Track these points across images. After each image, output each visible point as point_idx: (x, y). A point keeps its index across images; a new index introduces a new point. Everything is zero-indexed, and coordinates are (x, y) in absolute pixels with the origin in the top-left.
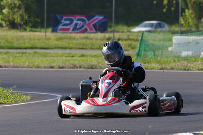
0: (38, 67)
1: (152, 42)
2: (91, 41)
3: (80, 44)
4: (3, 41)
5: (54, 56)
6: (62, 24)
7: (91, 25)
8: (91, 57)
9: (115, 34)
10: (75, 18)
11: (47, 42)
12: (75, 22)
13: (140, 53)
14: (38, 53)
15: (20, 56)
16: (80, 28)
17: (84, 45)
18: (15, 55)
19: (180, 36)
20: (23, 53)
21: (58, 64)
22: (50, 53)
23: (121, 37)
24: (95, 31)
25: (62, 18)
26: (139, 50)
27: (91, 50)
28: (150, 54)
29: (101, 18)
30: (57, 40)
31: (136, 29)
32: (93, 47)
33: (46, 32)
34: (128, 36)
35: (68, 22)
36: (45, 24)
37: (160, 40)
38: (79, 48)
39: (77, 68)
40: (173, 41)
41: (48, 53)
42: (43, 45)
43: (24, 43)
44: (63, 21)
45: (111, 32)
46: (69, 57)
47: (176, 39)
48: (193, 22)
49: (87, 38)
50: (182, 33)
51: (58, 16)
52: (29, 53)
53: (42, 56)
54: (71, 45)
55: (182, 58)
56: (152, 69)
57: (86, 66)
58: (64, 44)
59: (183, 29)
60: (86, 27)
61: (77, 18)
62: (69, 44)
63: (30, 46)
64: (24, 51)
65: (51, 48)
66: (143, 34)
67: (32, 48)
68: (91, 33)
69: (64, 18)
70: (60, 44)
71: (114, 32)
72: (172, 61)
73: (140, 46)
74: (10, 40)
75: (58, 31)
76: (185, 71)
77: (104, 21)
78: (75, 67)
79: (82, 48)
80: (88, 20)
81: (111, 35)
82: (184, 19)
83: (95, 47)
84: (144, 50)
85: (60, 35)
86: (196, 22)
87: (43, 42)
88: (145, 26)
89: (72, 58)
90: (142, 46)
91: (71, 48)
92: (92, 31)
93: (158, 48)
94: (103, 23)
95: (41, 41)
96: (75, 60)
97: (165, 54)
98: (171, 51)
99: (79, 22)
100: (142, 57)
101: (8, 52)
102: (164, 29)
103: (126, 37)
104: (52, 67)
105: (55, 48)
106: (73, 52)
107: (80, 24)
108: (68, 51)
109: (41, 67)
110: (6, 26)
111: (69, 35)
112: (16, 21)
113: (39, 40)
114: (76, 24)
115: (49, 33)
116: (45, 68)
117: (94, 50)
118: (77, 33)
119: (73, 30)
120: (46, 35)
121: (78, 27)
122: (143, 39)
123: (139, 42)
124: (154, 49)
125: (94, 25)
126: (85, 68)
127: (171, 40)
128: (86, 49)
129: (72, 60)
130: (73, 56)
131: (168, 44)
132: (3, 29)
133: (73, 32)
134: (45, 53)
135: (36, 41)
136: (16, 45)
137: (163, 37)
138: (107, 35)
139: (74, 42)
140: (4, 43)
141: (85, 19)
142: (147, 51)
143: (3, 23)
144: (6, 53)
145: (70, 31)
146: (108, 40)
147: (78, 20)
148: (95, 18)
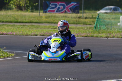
0: (27, 35)
2: (68, 18)
4: (12, 18)
7: (69, 8)
9: (84, 14)
10: (58, 4)
11: (40, 19)
12: (58, 6)
13: (97, 27)
15: (22, 28)
16: (61, 10)
18: (19, 27)
20: (24, 26)
22: (41, 26)
23: (88, 17)
24: (71, 12)
26: (96, 25)
28: (103, 27)
29: (75, 4)
30: (46, 18)
33: (40, 12)
34: (92, 15)
35: (54, 6)
42: (38, 21)
43: (25, 20)
44: (50, 6)
45: (81, 13)
49: (66, 17)
51: (48, 3)
52: (28, 26)
53: (36, 28)
60: (65, 9)
61: (60, 3)
62: (54, 20)
63: (29, 21)
64: (25, 24)
65: (43, 23)
67: (30, 22)
69: (52, 3)
70: (48, 20)
73: (97, 22)
74: (16, 18)
75: (47, 12)
77: (77, 6)
81: (81, 15)
83: (71, 22)
84: (100, 25)
85: (48, 14)
87: (38, 19)
89: (54, 29)
91: (55, 23)
94: (76, 7)
95: (36, 18)
96: (56, 31)
101: (14, 25)
103: (91, 16)
104: (36, 35)
105: (45, 23)
108: (53, 25)
109: (29, 35)
110: (15, 9)
111: (54, 15)
112: (21, 5)
113: (34, 17)
114: (59, 8)
115: (42, 13)
116: (32, 36)
119: (57, 11)
120: (39, 14)
121: (60, 9)
122: (99, 17)
123: (96, 20)
124: (107, 24)
132: (13, 10)
133: (57, 12)
134: (38, 26)
135: (33, 18)
136: (20, 20)
138: (79, 15)
140: (12, 19)
141: (65, 4)
143: (14, 6)
144: (13, 26)
145: (55, 12)
146: (79, 18)
147: (60, 5)
148: (71, 4)
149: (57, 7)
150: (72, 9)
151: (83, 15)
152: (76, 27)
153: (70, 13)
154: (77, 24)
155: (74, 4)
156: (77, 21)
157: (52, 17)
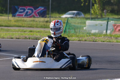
0: (3, 38)
1: (73, 24)
2: (36, 23)
3: (29, 24)
5: (14, 32)
6: (19, 12)
7: (37, 13)
8: (36, 32)
10: (27, 8)
11: (9, 23)
12: (27, 10)
13: (66, 31)
14: (4, 29)
17: (32, 25)
19: (91, 20)
21: (16, 36)
22: (11, 29)
24: (39, 16)
25: (19, 8)
26: (66, 29)
27: (36, 28)
28: (72, 31)
29: (43, 8)
30: (15, 21)
31: (64, 16)
32: (37, 26)
33: (8, 17)
35: (22, 11)
36: (8, 12)
37: (79, 23)
38: (29, 27)
39: (27, 39)
40: (87, 24)
41: (9, 29)
42: (7, 24)
44: (19, 10)
45: (49, 17)
46: (23, 32)
47: (88, 22)
48: (99, 12)
49: (34, 21)
50: (92, 19)
51: (16, 7)
53: (6, 31)
54: (23, 25)
55: (92, 34)
56: (73, 41)
57: (33, 38)
58: (20, 24)
59: (93, 16)
60: (33, 14)
61: (28, 8)
62: (23, 24)
66: (68, 19)
68: (36, 18)
69: (20, 8)
70: (17, 24)
71: (50, 17)
72: (85, 36)
73: (66, 26)
75: (16, 16)
76: (93, 42)
78: (26, 38)
79: (31, 27)
80: (35, 10)
81: (48, 19)
82: (93, 10)
83: (39, 26)
84: (69, 29)
85: (17, 18)
86: (100, 12)
87: (7, 23)
88: (70, 14)
90: (67, 26)
91: (24, 27)
92: (37, 17)
93: (77, 28)
95: (5, 22)
96: (26, 34)
97: (82, 31)
98: (85, 30)
99: (29, 11)
100: (67, 33)
102: (81, 16)
104: (12, 38)
105: (14, 26)
106: (25, 29)
107: (30, 12)
108: (22, 28)
109: (5, 38)
111: (23, 19)
113: (4, 21)
114: (27, 12)
115: (10, 17)
116: (8, 39)
117: (38, 28)
118: (27, 17)
120: (8, 18)
121: (28, 14)
122: (68, 22)
123: (65, 24)
124: (75, 28)
125: (38, 13)
126: (32, 39)
127: (85, 23)
128: (33, 27)
129: (25, 34)
130: (25, 32)
131: (83, 25)
133: (25, 17)
135: (2, 22)
137: (80, 21)
138: (46, 19)
139: (26, 23)
141: (33, 9)
142: (71, 29)
145: (23, 16)
146: (47, 22)
147: (29, 9)
148: (39, 8)
149: (26, 12)
150: (40, 14)
151: (50, 19)
152: (44, 31)
153: (38, 18)
154: (45, 28)
155: (41, 8)
156: (44, 25)
157: (20, 21)
